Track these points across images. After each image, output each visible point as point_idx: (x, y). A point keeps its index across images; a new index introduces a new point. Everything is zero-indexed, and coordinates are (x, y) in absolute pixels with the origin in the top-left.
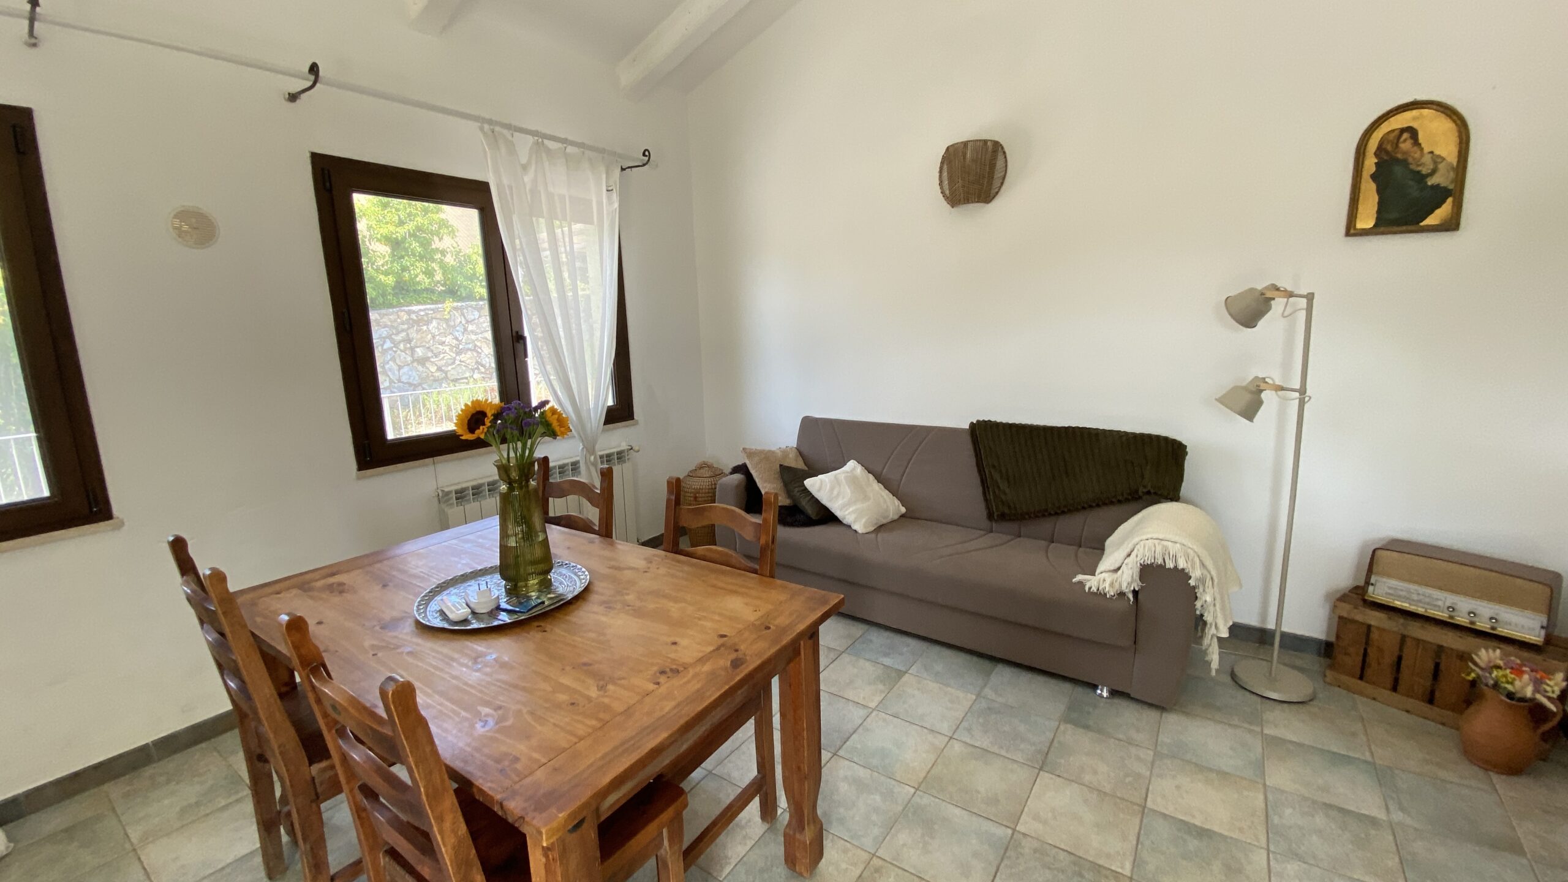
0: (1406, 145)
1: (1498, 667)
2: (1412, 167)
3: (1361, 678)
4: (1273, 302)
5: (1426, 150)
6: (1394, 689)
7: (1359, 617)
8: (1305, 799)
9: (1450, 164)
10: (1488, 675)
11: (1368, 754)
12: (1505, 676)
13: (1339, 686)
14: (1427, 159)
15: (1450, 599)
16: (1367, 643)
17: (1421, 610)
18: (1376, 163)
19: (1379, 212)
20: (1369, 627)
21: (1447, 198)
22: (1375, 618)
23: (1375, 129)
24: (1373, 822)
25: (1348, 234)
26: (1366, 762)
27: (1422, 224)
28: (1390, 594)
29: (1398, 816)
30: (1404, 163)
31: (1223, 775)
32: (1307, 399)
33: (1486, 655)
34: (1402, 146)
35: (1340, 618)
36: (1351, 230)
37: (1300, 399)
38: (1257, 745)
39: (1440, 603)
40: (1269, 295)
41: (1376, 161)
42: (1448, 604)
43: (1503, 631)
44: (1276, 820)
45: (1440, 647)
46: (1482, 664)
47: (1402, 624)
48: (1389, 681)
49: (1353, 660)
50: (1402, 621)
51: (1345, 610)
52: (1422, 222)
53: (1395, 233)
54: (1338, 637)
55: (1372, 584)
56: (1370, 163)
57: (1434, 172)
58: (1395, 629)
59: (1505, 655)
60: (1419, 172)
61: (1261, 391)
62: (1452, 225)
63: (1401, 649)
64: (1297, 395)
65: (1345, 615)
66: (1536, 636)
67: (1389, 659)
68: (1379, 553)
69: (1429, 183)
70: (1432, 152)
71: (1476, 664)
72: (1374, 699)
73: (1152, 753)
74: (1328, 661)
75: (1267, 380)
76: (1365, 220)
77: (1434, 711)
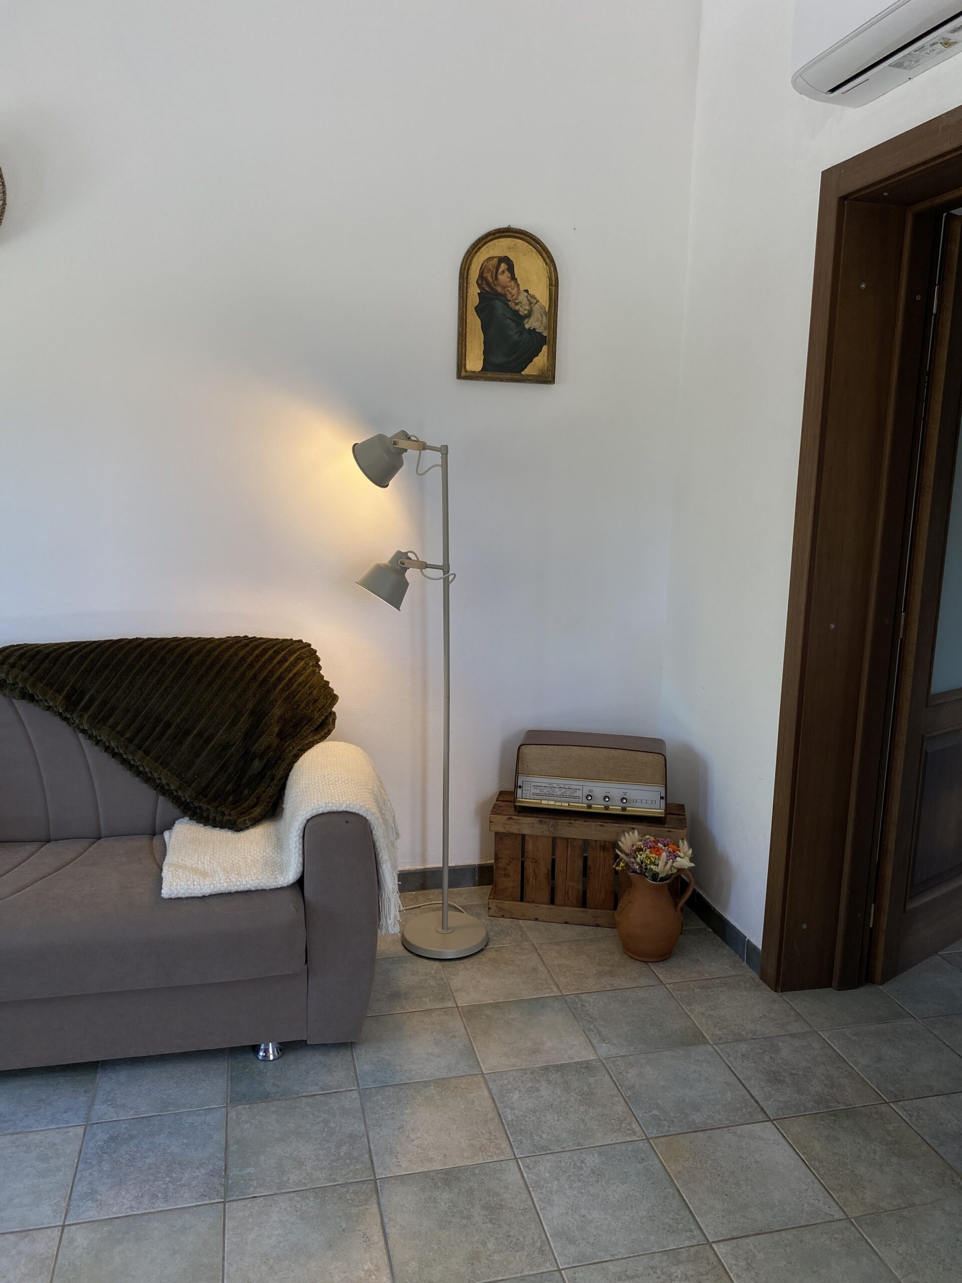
0: (504, 278)
1: (640, 850)
2: (511, 304)
3: (522, 900)
4: (404, 455)
5: (522, 288)
6: (552, 902)
7: (514, 829)
8: (524, 1071)
9: (542, 307)
10: (632, 860)
11: (555, 989)
12: (648, 857)
13: (503, 916)
14: (523, 297)
15: (588, 786)
16: (523, 855)
17: (565, 806)
18: (478, 293)
19: (485, 353)
20: (523, 836)
21: (542, 347)
22: (527, 826)
23: (476, 252)
24: (586, 1067)
25: (459, 377)
26: (556, 998)
27: (523, 373)
28: (537, 794)
29: (604, 1049)
30: (505, 301)
31: (441, 1083)
32: (451, 578)
33: (630, 839)
34: (500, 277)
35: (497, 834)
36: (462, 373)
37: (444, 579)
38: (457, 1025)
39: (579, 793)
40: (403, 444)
41: (479, 292)
42: (586, 793)
43: (632, 810)
44: (509, 1116)
45: (586, 842)
46: (627, 851)
47: (553, 826)
48: (545, 893)
49: (511, 883)
50: (552, 822)
51: (502, 824)
52: (523, 370)
53: (501, 380)
54: (497, 858)
55: (520, 787)
56: (474, 291)
57: (529, 316)
58: (547, 833)
59: (642, 834)
60: (517, 312)
61: (405, 569)
62: (547, 377)
63: (553, 854)
64: (440, 573)
65: (501, 829)
66: (657, 810)
67: (544, 869)
68: (525, 749)
69: (527, 326)
70: (527, 291)
71: (622, 851)
72: (536, 919)
73: (355, 1095)
74: (487, 889)
75: (410, 555)
76: (475, 363)
77: (587, 914)
